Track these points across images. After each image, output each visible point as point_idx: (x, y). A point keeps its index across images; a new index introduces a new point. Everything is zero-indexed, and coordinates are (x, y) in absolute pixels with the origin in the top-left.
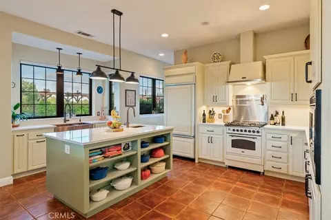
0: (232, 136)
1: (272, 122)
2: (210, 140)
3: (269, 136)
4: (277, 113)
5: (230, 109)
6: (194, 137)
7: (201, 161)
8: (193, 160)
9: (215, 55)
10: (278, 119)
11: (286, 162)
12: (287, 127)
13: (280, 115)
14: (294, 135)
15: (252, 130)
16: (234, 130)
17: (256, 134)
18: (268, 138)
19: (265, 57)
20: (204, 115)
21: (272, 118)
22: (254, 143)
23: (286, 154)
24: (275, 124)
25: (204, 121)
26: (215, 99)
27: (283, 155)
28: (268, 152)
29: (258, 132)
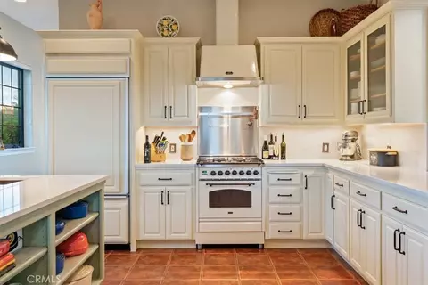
0: (211, 185)
2: (165, 199)
3: (274, 179)
5: (194, 132)
6: (128, 195)
7: (143, 246)
8: (126, 247)
9: (165, 23)
11: (298, 218)
13: (279, 142)
14: (309, 173)
15: (252, 171)
16: (213, 173)
17: (253, 177)
18: (271, 182)
19: (259, 39)
20: (147, 145)
21: (266, 147)
22: (249, 194)
23: (297, 206)
24: (271, 157)
25: (147, 159)
26: (168, 112)
27: (294, 209)
28: (272, 206)
29: (256, 173)
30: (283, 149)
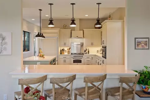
1: (85, 53)
4: (86, 50)
5: (70, 48)
9: (64, 25)
10: (87, 51)
12: (90, 54)
13: (88, 50)
14: (93, 56)
15: (80, 56)
16: (74, 56)
17: (82, 57)
18: (85, 58)
19: (84, 29)
20: (61, 51)
21: (85, 51)
22: (81, 60)
23: (91, 63)
24: (86, 53)
25: (61, 54)
26: (65, 44)
28: (85, 63)
30: (89, 51)
